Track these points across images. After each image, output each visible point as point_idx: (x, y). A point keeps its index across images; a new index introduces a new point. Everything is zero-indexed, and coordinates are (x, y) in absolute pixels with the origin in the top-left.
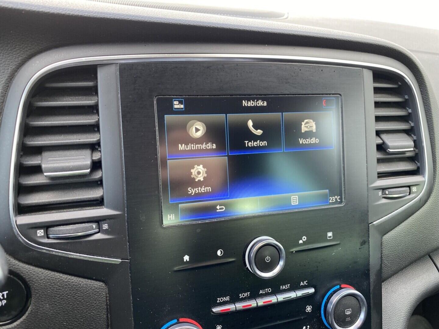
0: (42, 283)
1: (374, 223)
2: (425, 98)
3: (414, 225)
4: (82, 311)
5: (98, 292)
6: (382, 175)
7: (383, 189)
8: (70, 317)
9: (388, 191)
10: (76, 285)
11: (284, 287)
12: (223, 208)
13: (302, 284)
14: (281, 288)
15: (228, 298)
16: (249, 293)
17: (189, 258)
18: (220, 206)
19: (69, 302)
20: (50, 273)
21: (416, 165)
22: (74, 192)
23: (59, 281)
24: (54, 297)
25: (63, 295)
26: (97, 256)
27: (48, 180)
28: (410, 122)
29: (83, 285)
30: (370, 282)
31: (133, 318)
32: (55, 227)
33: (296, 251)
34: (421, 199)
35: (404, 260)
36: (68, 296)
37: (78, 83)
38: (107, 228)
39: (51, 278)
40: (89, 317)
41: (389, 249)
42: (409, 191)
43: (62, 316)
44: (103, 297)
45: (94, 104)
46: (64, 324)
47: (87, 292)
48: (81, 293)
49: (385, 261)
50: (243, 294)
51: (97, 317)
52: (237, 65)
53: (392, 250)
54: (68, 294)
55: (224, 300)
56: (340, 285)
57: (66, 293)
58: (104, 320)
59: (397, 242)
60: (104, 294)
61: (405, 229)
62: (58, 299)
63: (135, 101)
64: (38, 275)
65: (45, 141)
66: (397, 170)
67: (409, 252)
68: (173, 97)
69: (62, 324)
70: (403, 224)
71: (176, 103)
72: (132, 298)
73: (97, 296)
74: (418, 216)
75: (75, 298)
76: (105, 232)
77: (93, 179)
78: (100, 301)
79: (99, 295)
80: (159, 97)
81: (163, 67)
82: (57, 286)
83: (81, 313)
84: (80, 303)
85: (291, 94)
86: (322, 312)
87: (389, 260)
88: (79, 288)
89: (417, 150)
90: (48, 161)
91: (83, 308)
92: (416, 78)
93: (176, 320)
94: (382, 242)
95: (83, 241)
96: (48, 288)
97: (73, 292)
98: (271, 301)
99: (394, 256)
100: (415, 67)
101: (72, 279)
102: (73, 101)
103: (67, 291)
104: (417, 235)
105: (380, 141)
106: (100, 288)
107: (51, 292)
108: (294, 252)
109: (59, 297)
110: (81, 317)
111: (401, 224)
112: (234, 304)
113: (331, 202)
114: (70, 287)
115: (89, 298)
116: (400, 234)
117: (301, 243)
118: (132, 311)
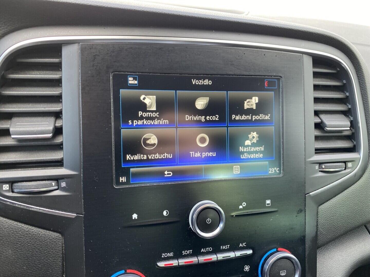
0: (6, 231)
1: (311, 194)
2: (362, 83)
3: (349, 197)
4: (40, 258)
5: (55, 242)
6: (319, 151)
7: (320, 164)
8: (30, 262)
9: (325, 165)
10: (36, 235)
11: (224, 247)
12: (170, 174)
13: (241, 246)
14: (221, 248)
15: (172, 254)
16: (191, 251)
17: (137, 216)
18: (167, 172)
19: (29, 249)
20: (13, 223)
21: (352, 143)
22: (39, 153)
23: (21, 230)
24: (16, 244)
25: (24, 243)
26: (55, 210)
27: (16, 142)
28: (348, 104)
29: (42, 235)
30: (306, 247)
31: (85, 267)
32: (19, 183)
33: (236, 216)
34: (356, 174)
35: (339, 229)
36: (29, 244)
37: (45, 60)
38: (65, 186)
39: (14, 227)
40: (46, 263)
41: (325, 218)
42: (345, 167)
43: (23, 261)
44: (60, 246)
45: (59, 78)
46: (24, 269)
47: (45, 242)
48: (40, 242)
49: (320, 229)
50: (185, 251)
51: (54, 264)
52: (187, 47)
53: (328, 219)
54: (29, 242)
55: (168, 256)
56: (277, 249)
57: (26, 241)
58: (59, 267)
59: (332, 212)
60: (60, 243)
61: (340, 201)
62: (19, 246)
63: (93, 76)
64: (3, 224)
65: (14, 108)
66: (334, 147)
67: (344, 222)
68: (128, 73)
69: (23, 268)
70: (338, 196)
71: (130, 79)
72: (84, 249)
73: (54, 246)
74: (353, 190)
75: (34, 245)
76: (63, 190)
77: (55, 143)
78: (56, 249)
79: (55, 244)
80: (115, 73)
81: (119, 48)
82: (18, 235)
83: (39, 260)
84: (39, 251)
85: (235, 75)
86: (259, 272)
87: (324, 228)
88: (38, 238)
89: (353, 130)
90: (16, 126)
91: (41, 255)
92: (353, 65)
93: (124, 271)
94: (318, 212)
95: (43, 196)
96: (10, 235)
97: (33, 240)
98: (211, 259)
99: (330, 225)
100: (353, 54)
101: (33, 229)
102: (41, 75)
103: (27, 239)
104: (351, 207)
105: (318, 120)
106: (57, 238)
107: (13, 239)
108: (234, 216)
109: (20, 244)
110: (39, 263)
111: (337, 196)
112: (178, 259)
113: (271, 172)
114: (30, 236)
115: (47, 247)
116: (335, 205)
117: (241, 209)
118: (85, 260)
